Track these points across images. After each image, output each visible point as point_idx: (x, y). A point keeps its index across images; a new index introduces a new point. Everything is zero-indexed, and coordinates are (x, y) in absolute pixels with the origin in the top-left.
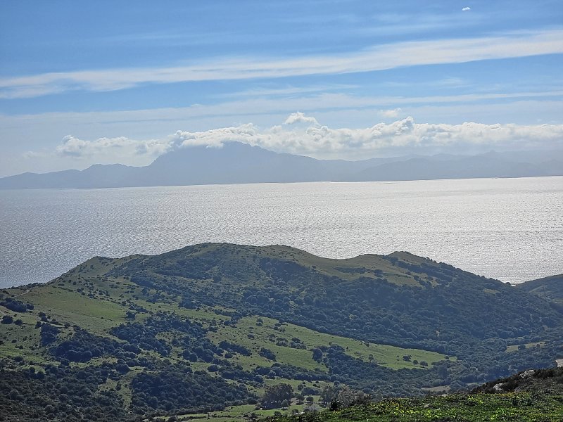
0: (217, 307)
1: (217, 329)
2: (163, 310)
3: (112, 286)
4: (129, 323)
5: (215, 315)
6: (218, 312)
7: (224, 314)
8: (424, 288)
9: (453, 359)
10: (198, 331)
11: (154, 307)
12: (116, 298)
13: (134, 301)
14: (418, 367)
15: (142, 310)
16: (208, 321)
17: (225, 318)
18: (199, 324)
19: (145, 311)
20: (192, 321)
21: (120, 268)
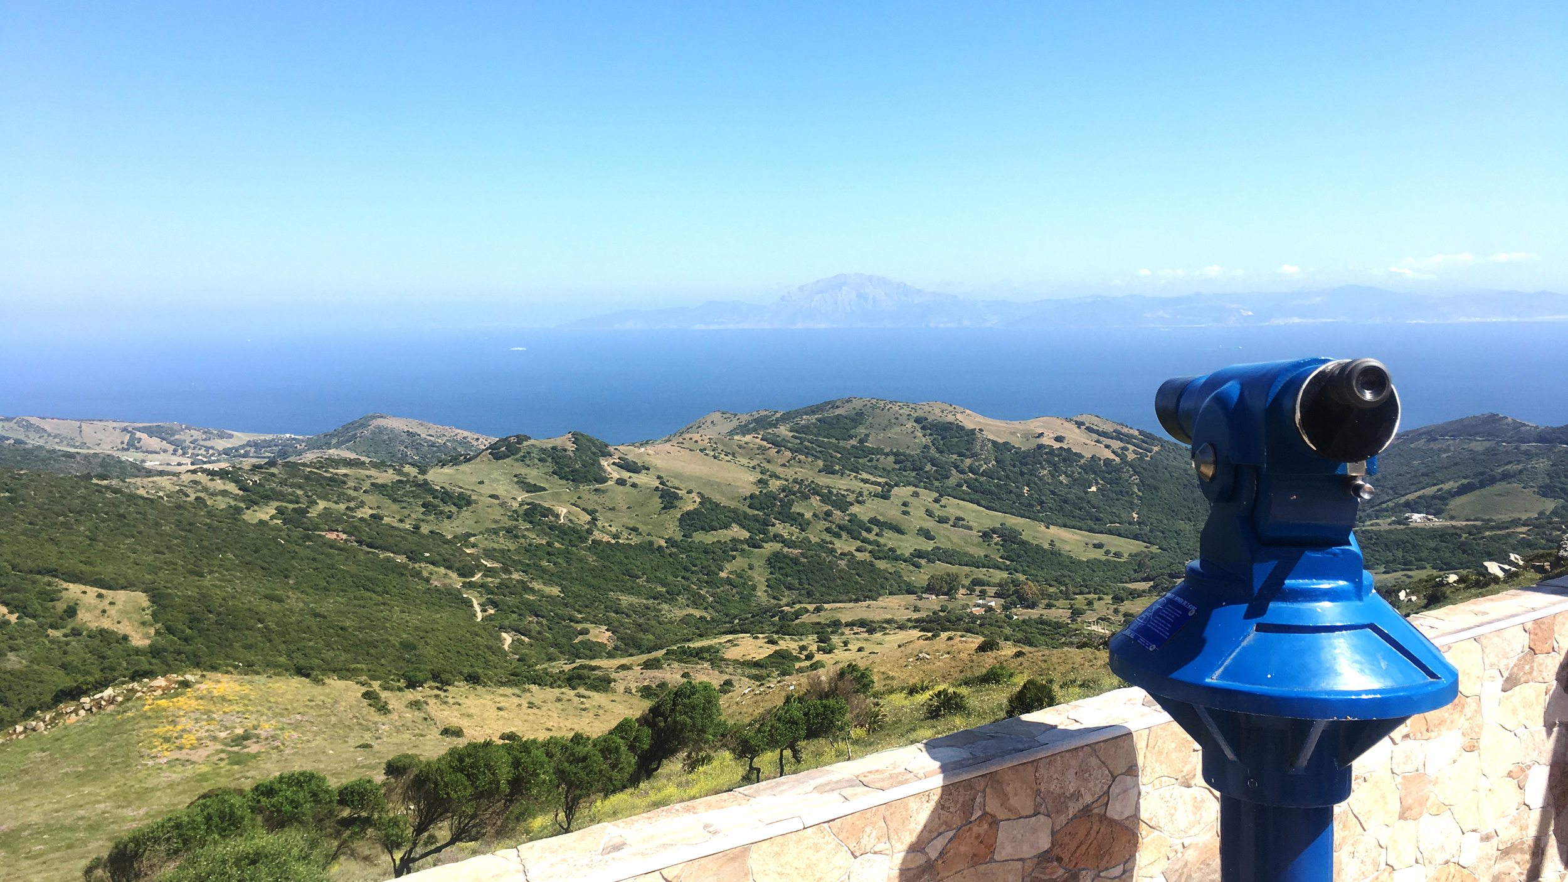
0: (865, 476)
1: (864, 502)
2: (800, 477)
3: (740, 447)
4: (761, 492)
5: (862, 484)
6: (865, 481)
7: (872, 483)
8: (1117, 459)
9: (1155, 549)
10: (842, 504)
11: (790, 473)
12: (744, 461)
13: (765, 465)
14: (1110, 557)
15: (775, 476)
16: (853, 492)
17: (872, 488)
18: (843, 496)
19: (778, 478)
20: (835, 492)
21: (746, 425)
